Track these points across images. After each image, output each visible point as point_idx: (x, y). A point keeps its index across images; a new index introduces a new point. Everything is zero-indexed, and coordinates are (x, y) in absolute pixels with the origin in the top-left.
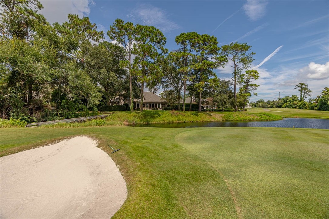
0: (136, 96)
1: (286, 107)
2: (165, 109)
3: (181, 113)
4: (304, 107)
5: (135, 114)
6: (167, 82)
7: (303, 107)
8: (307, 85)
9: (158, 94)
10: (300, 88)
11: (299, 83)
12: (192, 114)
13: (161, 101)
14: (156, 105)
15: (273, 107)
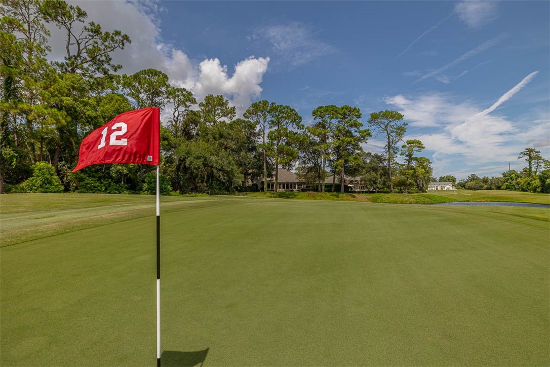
0: (270, 175)
1: (506, 189)
2: (303, 190)
3: (319, 194)
4: (529, 188)
5: (270, 195)
6: (305, 158)
7: (527, 188)
8: (539, 152)
9: (293, 171)
10: (528, 157)
11: (526, 149)
12: (332, 195)
13: (297, 181)
14: (291, 185)
15: (492, 189)
